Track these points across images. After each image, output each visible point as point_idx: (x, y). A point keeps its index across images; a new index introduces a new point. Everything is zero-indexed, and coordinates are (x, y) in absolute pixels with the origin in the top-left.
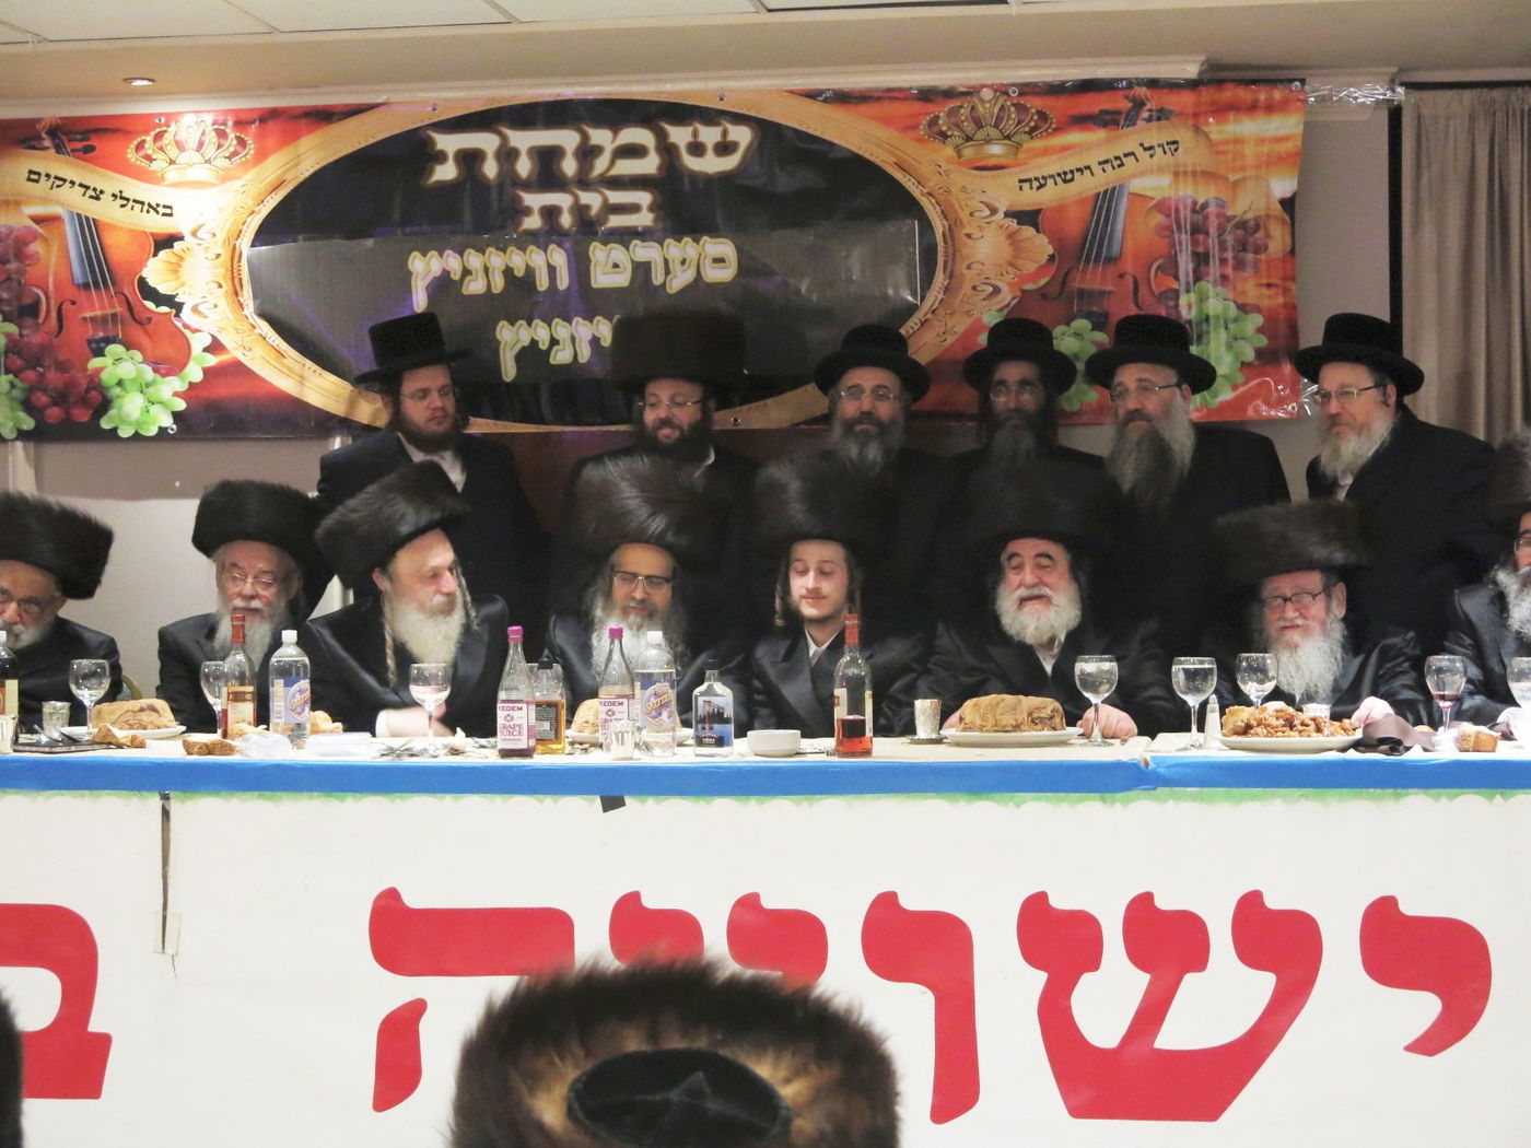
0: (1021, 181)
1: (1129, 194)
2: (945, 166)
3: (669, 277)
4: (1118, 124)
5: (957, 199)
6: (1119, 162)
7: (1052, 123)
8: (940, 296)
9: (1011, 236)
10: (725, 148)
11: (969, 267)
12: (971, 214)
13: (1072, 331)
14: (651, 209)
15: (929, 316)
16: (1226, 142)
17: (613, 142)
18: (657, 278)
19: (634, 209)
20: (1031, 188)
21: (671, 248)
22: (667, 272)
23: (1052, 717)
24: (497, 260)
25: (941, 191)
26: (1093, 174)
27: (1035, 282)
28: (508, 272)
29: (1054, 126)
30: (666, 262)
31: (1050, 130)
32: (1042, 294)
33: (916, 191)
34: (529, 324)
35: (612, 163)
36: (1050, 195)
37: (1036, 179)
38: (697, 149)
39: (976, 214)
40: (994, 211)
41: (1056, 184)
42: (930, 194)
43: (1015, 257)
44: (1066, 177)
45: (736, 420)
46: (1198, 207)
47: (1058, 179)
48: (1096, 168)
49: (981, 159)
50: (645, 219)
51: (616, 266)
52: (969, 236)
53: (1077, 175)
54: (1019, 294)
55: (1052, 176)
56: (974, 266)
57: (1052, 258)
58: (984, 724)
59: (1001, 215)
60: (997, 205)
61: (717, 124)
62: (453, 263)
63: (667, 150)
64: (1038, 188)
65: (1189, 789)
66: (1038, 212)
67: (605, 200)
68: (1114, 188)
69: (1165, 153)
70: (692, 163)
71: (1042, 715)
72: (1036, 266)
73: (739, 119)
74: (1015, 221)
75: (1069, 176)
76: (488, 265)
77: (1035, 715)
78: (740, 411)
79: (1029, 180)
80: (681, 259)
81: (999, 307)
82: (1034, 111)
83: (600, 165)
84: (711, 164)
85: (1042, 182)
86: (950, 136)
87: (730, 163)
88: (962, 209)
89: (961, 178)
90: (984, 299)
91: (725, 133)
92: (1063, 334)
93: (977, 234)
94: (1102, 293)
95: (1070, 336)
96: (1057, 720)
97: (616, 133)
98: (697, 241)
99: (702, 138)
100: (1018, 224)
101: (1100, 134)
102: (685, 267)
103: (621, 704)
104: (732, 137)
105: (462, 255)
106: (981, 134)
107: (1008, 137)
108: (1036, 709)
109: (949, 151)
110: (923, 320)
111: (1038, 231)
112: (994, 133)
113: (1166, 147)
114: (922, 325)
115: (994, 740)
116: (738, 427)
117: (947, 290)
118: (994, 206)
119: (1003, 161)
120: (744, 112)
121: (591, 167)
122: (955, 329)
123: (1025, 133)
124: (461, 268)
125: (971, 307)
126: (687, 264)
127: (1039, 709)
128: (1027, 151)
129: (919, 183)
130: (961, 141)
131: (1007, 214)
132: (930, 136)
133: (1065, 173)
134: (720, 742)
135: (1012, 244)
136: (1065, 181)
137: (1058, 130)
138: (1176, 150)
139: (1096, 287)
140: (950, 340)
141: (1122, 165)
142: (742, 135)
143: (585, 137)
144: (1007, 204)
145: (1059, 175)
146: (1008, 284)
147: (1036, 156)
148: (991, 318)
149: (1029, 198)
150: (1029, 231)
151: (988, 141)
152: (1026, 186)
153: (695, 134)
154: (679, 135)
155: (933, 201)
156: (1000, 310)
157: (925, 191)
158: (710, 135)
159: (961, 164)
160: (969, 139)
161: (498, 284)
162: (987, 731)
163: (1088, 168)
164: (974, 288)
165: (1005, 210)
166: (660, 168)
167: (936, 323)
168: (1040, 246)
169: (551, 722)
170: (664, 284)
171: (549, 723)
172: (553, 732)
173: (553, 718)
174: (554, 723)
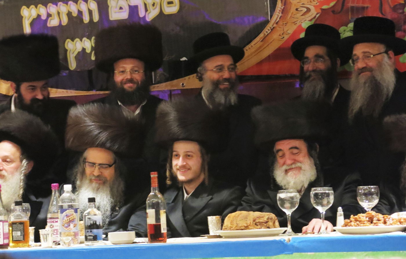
3: (147, 13)
8: (280, 15)
13: (349, 29)
15: (275, 25)
18: (142, 14)
22: (146, 10)
23: (267, 222)
24: (63, 8)
27: (328, 5)
28: (69, 14)
30: (145, 5)
32: (333, 10)
34: (81, 40)
45: (183, 84)
51: (121, 8)
54: (320, 11)
58: (232, 226)
62: (42, 11)
65: (309, 253)
71: (261, 221)
76: (59, 11)
77: (257, 221)
78: (185, 79)
80: (152, 3)
81: (310, 18)
90: (302, 15)
92: (344, 31)
94: (363, 8)
95: (348, 32)
96: (271, 223)
102: (155, 7)
103: (57, 222)
105: (46, 7)
108: (258, 218)
110: (272, 27)
114: (272, 30)
115: (238, 234)
116: (185, 88)
117: (283, 11)
122: (289, 32)
124: (46, 13)
125: (295, 20)
126: (155, 5)
127: (259, 217)
134: (95, 238)
139: (361, 5)
140: (286, 37)
146: (314, 6)
148: (306, 25)
156: (311, 20)
161: (65, 21)
162: (233, 230)
164: (297, 10)
167: (278, 28)
169: (21, 232)
170: (145, 17)
171: (20, 232)
172: (22, 237)
173: (22, 229)
174: (23, 232)
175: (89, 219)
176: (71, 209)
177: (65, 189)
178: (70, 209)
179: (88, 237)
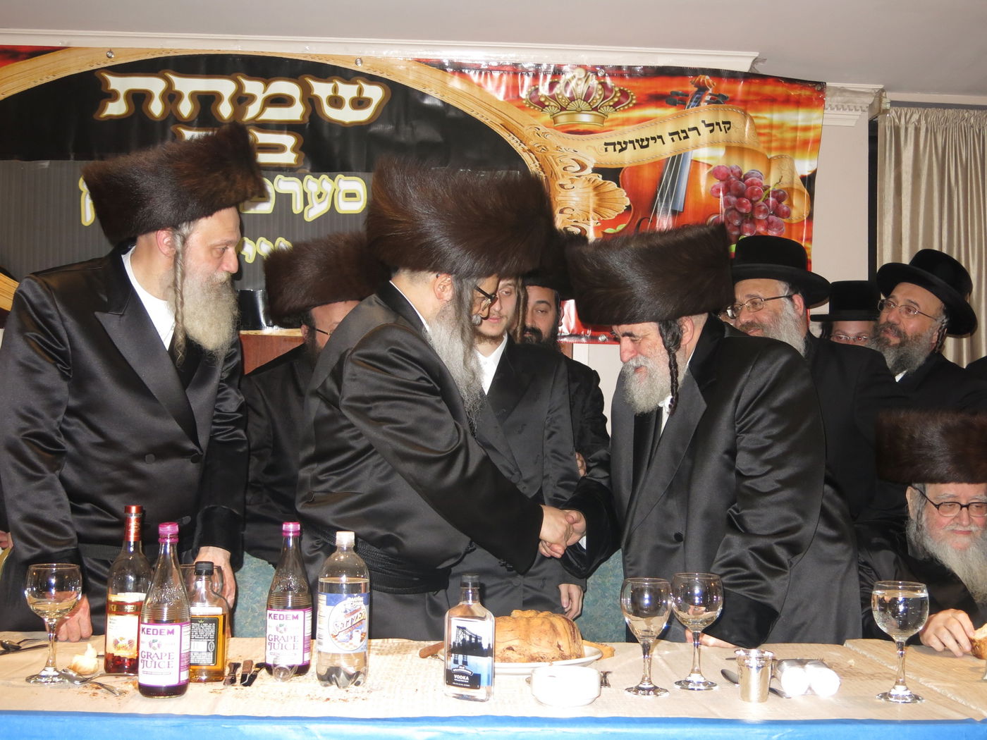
0: (606, 144)
1: (692, 160)
2: (543, 129)
3: (307, 208)
4: (685, 104)
5: (553, 156)
6: (684, 135)
7: (632, 99)
9: (596, 188)
10: (359, 103)
11: (561, 212)
12: (565, 169)
14: (294, 150)
16: (765, 127)
17: (264, 93)
18: (297, 207)
19: (278, 149)
20: (615, 150)
21: (310, 183)
22: (306, 203)
25: (540, 149)
26: (664, 143)
27: (615, 228)
29: (634, 102)
30: (305, 194)
31: (631, 105)
33: (519, 148)
35: (262, 110)
36: (628, 158)
37: (619, 143)
38: (336, 102)
39: (568, 169)
40: (583, 167)
41: (635, 148)
42: (530, 151)
43: (600, 206)
44: (643, 144)
46: (742, 177)
47: (636, 144)
48: (667, 139)
49: (574, 125)
50: (289, 158)
52: (562, 186)
53: (651, 142)
55: (631, 142)
56: (565, 211)
57: (629, 208)
59: (589, 171)
60: (586, 162)
61: (355, 83)
63: (311, 102)
64: (620, 151)
66: (618, 170)
68: (680, 156)
69: (721, 130)
70: (331, 113)
72: (616, 214)
73: (372, 79)
74: (600, 176)
75: (645, 143)
79: (614, 144)
80: (318, 193)
82: (617, 89)
83: (252, 111)
84: (347, 115)
85: (624, 146)
86: (548, 106)
87: (363, 115)
88: (557, 163)
89: (556, 139)
91: (360, 91)
93: (569, 185)
97: (267, 85)
98: (333, 179)
99: (340, 94)
100: (603, 179)
101: (671, 111)
102: (322, 199)
104: (365, 95)
106: (573, 106)
107: (596, 109)
109: (546, 117)
111: (619, 186)
112: (584, 105)
113: (722, 126)
118: (583, 163)
119: (592, 128)
120: (378, 74)
121: (244, 112)
123: (610, 106)
126: (323, 196)
128: (612, 120)
129: (521, 142)
130: (555, 110)
131: (596, 170)
132: (531, 105)
133: (642, 140)
135: (597, 195)
136: (642, 147)
137: (638, 105)
138: (729, 129)
141: (687, 137)
142: (375, 93)
143: (240, 87)
144: (594, 161)
145: (637, 141)
146: (594, 227)
147: (618, 125)
149: (613, 159)
150: (612, 185)
151: (579, 111)
152: (610, 148)
153: (335, 89)
154: (322, 90)
155: (533, 156)
157: (526, 148)
158: (348, 91)
159: (556, 128)
160: (563, 109)
163: (660, 137)
165: (593, 167)
166: (303, 116)
168: (621, 199)
169: (208, 642)
170: (302, 213)
171: (206, 643)
172: (211, 655)
173: (212, 637)
174: (213, 643)
178: (355, 595)
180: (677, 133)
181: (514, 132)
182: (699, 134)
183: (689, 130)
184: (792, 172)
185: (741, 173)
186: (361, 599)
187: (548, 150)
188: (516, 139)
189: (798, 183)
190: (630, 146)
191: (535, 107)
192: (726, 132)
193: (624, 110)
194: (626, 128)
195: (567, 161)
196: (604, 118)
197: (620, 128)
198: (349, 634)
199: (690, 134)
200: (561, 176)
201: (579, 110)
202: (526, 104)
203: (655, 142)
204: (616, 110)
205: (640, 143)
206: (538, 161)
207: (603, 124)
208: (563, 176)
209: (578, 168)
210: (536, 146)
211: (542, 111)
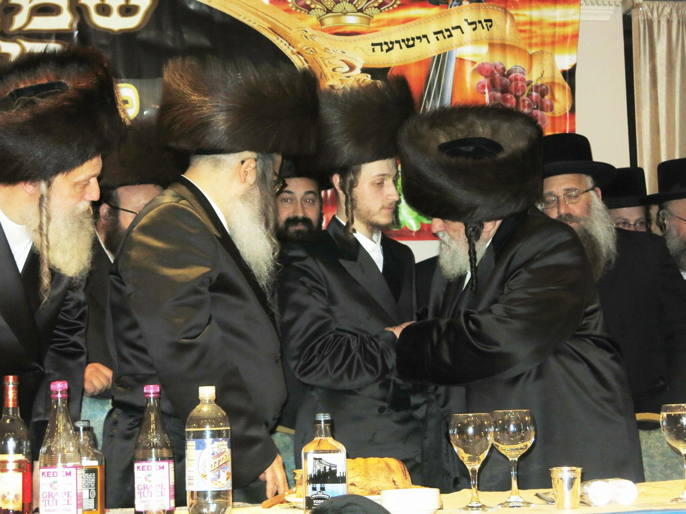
0: (373, 45)
1: (457, 58)
2: (310, 32)
4: (448, 4)
5: (321, 58)
6: (448, 33)
10: (127, 10)
12: (334, 70)
16: (525, 24)
17: (30, 2)
20: (382, 50)
25: (308, 51)
26: (429, 42)
29: (398, 2)
31: (395, 6)
33: (287, 51)
35: (29, 20)
36: (395, 57)
37: (386, 43)
38: (104, 10)
39: (337, 70)
40: (352, 68)
41: (401, 48)
42: (299, 53)
44: (409, 43)
46: (506, 73)
47: (403, 44)
48: (432, 37)
49: (341, 27)
52: (332, 87)
53: (417, 41)
55: (398, 42)
59: (358, 71)
60: (354, 62)
63: (79, 10)
64: (387, 51)
66: (386, 70)
67: (23, 49)
68: (445, 54)
69: (483, 28)
70: (99, 21)
74: (369, 76)
75: (411, 43)
79: (381, 44)
83: (19, 21)
84: (116, 23)
85: (391, 46)
86: (314, 9)
87: (132, 22)
88: (326, 65)
89: (324, 41)
93: (339, 86)
99: (107, 2)
100: (372, 78)
101: (435, 10)
104: (133, 2)
106: (339, 8)
107: (361, 11)
109: (312, 19)
112: (349, 7)
113: (484, 24)
118: (351, 64)
119: (358, 29)
123: (375, 7)
128: (378, 21)
129: (290, 44)
130: (321, 13)
131: (365, 70)
132: (297, 8)
133: (408, 40)
136: (408, 46)
137: (402, 6)
138: (491, 26)
141: (450, 36)
144: (363, 62)
145: (403, 41)
147: (384, 26)
149: (381, 59)
152: (378, 48)
155: (302, 58)
157: (295, 50)
159: (323, 31)
160: (329, 11)
163: (425, 36)
165: (361, 67)
166: (71, 25)
169: (90, 490)
171: (88, 491)
172: (92, 501)
173: (93, 485)
174: (94, 491)
175: (317, 461)
176: (222, 441)
177: (201, 396)
179: (314, 501)
180: (441, 32)
181: (282, 35)
182: (463, 33)
183: (453, 28)
184: (553, 67)
185: (504, 69)
186: (226, 443)
187: (316, 52)
188: (284, 42)
189: (560, 78)
190: (396, 46)
191: (301, 10)
192: (488, 30)
193: (389, 11)
194: (392, 28)
195: (336, 62)
196: (369, 19)
197: (387, 29)
198: (217, 473)
199: (454, 32)
200: (330, 77)
201: (345, 12)
202: (292, 7)
203: (421, 41)
204: (381, 11)
205: (406, 42)
206: (307, 63)
207: (369, 24)
208: (332, 77)
209: (347, 69)
210: (304, 48)
211: (309, 13)
